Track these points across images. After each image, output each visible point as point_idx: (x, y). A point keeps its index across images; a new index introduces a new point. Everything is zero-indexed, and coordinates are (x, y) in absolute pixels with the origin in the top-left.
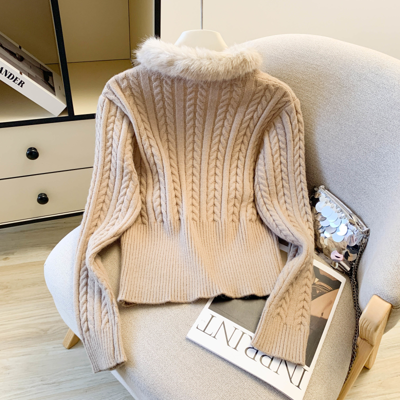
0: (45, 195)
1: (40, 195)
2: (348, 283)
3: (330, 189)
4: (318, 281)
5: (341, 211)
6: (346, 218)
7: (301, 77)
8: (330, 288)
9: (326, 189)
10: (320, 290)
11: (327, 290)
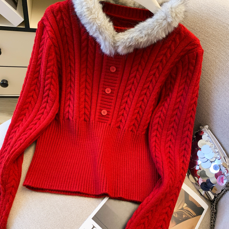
0: (7, 81)
1: (3, 81)
4: (186, 206)
6: (221, 160)
7: (211, 32)
8: (194, 214)
9: (210, 129)
10: (186, 215)
11: (192, 216)
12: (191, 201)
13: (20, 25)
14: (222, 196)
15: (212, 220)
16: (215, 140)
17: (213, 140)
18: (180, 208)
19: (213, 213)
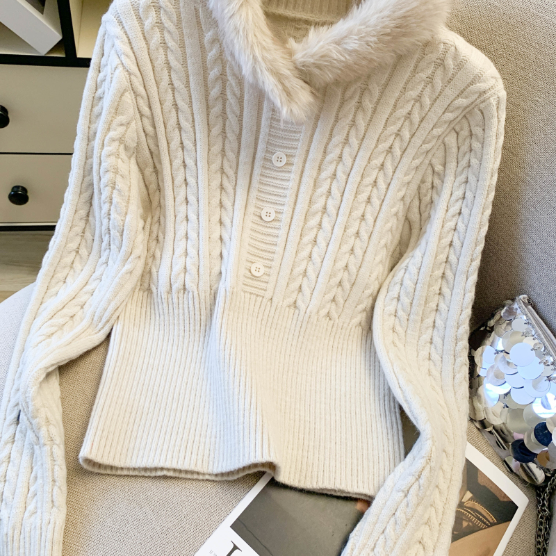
0: (24, 190)
1: (15, 188)
2: (533, 506)
3: (540, 305)
4: (471, 499)
5: (553, 364)
8: (491, 518)
9: (531, 303)
10: (470, 521)
11: (485, 523)
12: (484, 487)
13: (53, 50)
15: (539, 536)
16: (544, 333)
17: (541, 333)
19: (541, 517)
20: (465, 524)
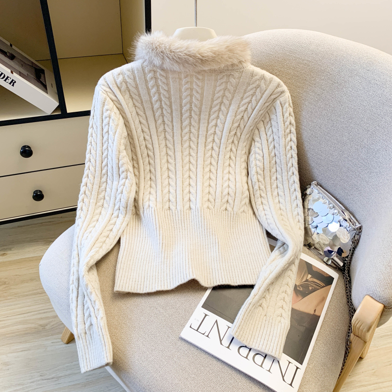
0: (40, 192)
1: (36, 192)
2: (342, 278)
3: (323, 184)
5: (333, 207)
6: (339, 215)
8: (323, 284)
9: (319, 184)
10: (312, 286)
11: (320, 287)
12: (316, 272)
13: (54, 111)
14: (351, 258)
15: (347, 290)
18: (304, 280)
19: (346, 282)
20: (310, 288)
